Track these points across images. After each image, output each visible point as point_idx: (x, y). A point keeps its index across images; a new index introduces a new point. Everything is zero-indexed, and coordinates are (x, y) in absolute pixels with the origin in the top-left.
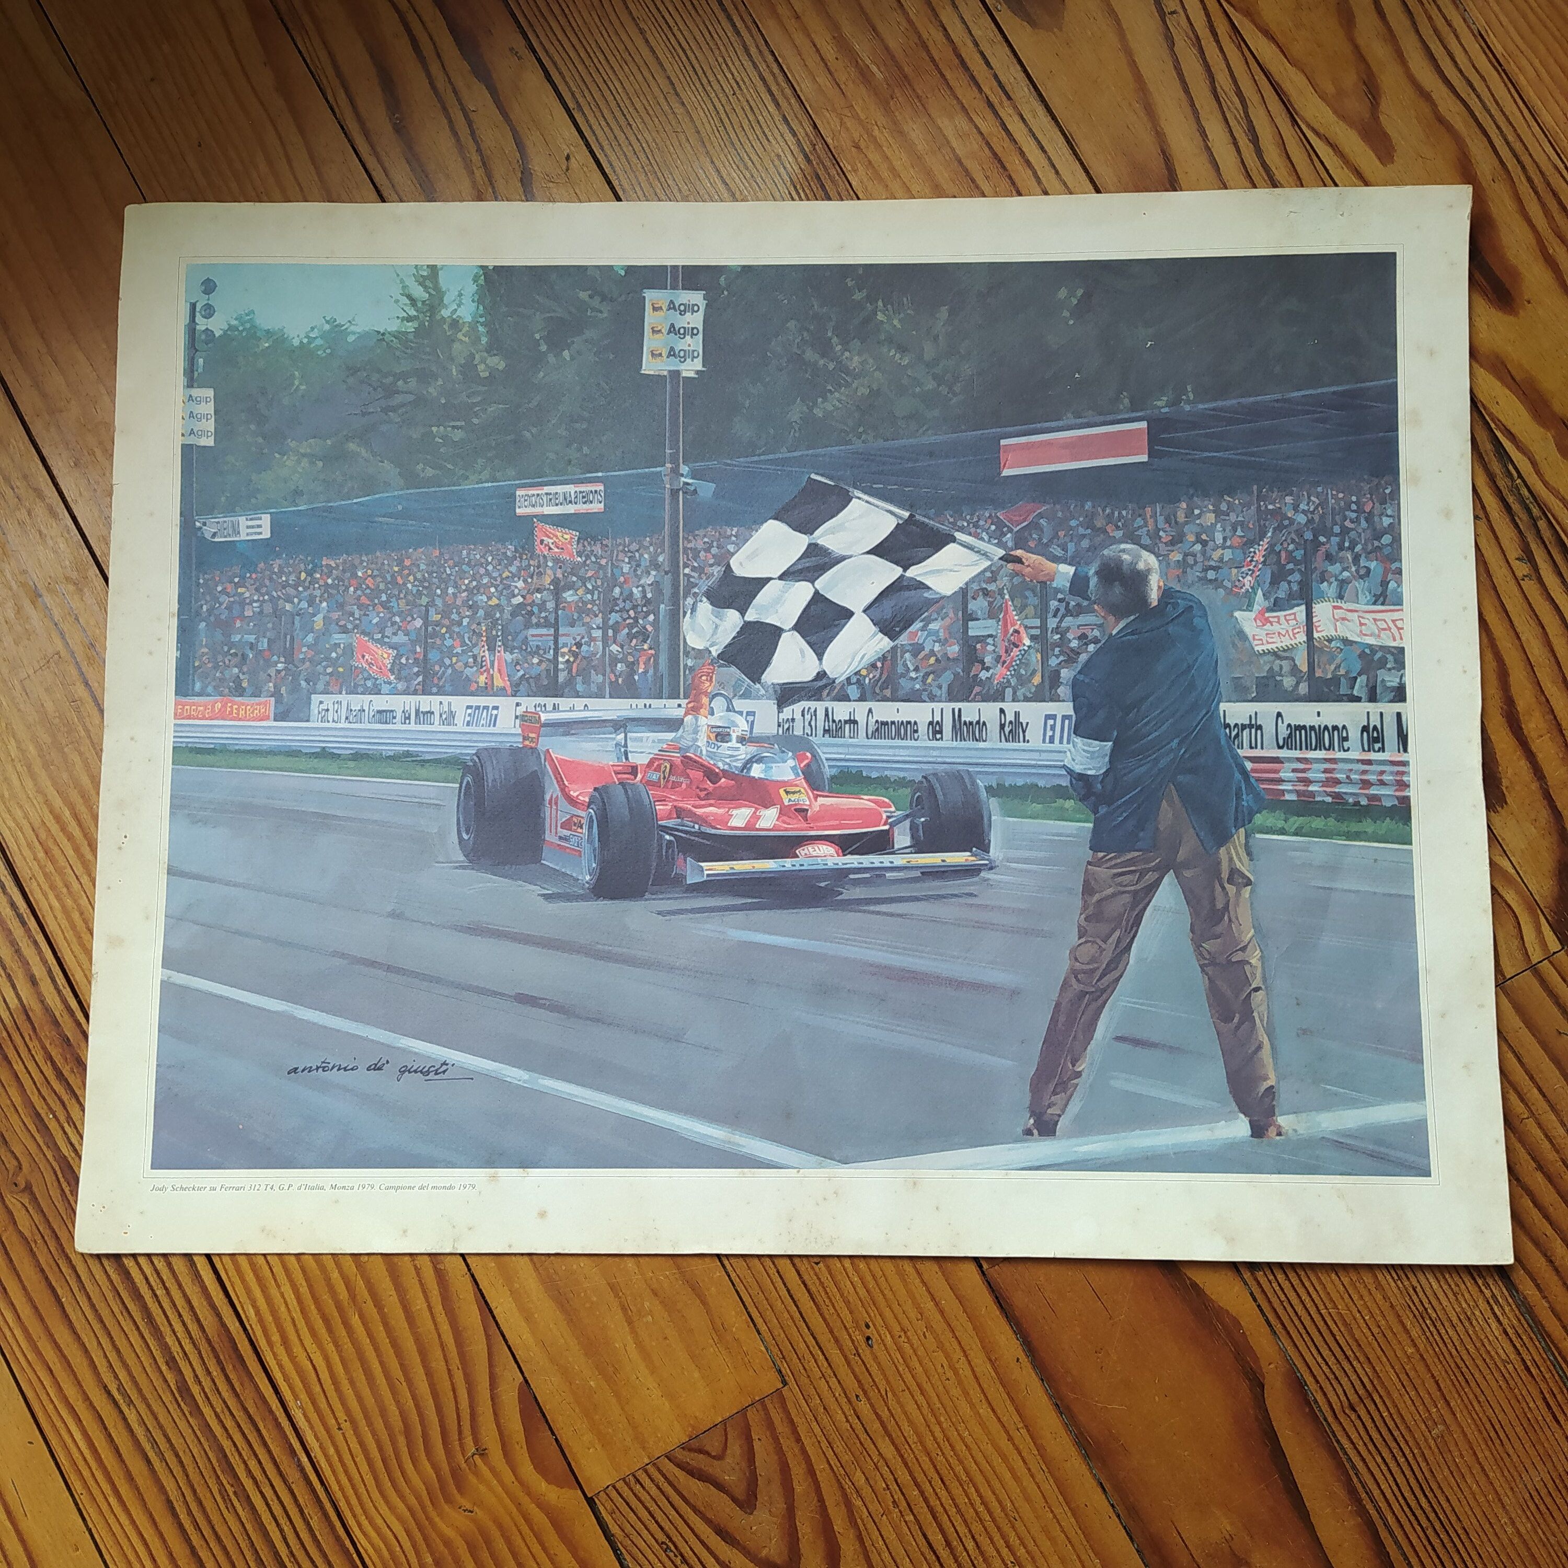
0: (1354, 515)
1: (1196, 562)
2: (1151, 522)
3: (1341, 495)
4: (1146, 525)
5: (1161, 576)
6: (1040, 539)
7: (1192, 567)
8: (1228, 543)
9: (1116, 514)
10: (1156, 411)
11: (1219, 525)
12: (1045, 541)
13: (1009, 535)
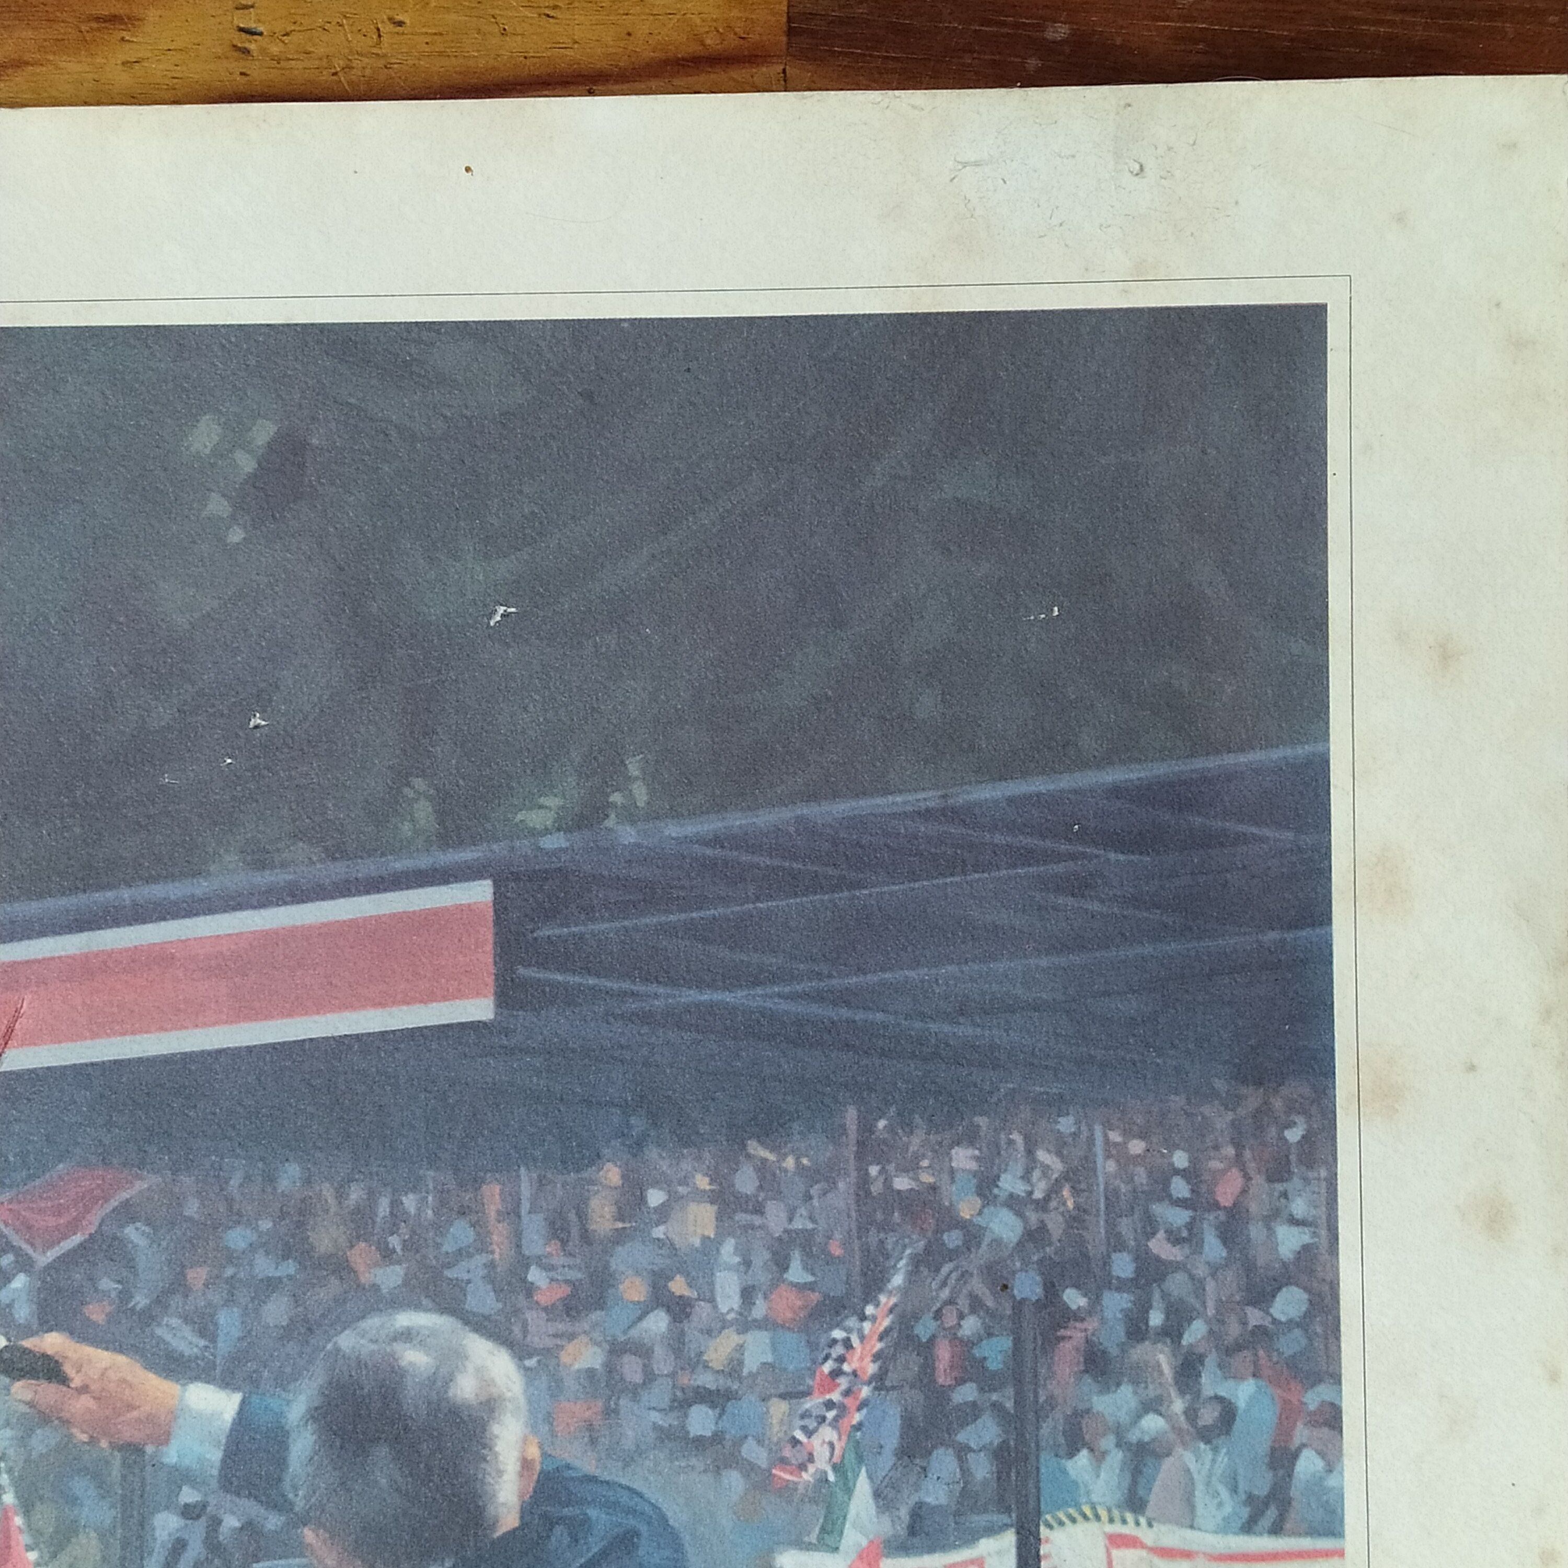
0: (1179, 1217)
1: (650, 1377)
2: (499, 1234)
3: (1137, 1147)
4: (482, 1245)
5: (533, 1427)
6: (125, 1296)
7: (634, 1392)
8: (760, 1310)
9: (383, 1207)
10: (524, 845)
11: (728, 1251)
12: (141, 1301)
13: (20, 1282)
